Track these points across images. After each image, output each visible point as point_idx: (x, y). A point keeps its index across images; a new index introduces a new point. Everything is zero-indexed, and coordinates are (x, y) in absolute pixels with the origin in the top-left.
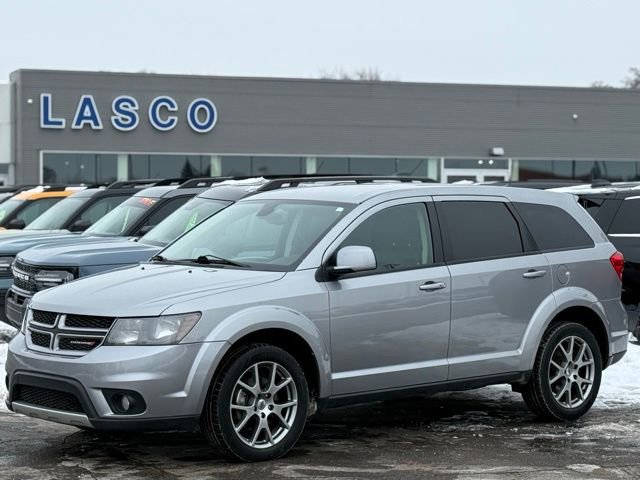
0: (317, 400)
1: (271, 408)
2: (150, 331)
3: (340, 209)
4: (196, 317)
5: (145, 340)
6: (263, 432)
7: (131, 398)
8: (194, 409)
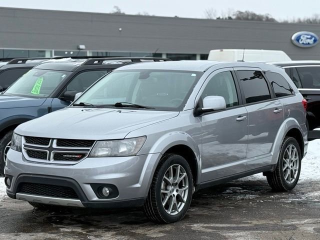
0: (196, 186)
1: (177, 191)
2: (118, 147)
3: (194, 75)
4: (144, 139)
5: (116, 153)
6: (175, 205)
7: (110, 189)
8: (144, 194)
